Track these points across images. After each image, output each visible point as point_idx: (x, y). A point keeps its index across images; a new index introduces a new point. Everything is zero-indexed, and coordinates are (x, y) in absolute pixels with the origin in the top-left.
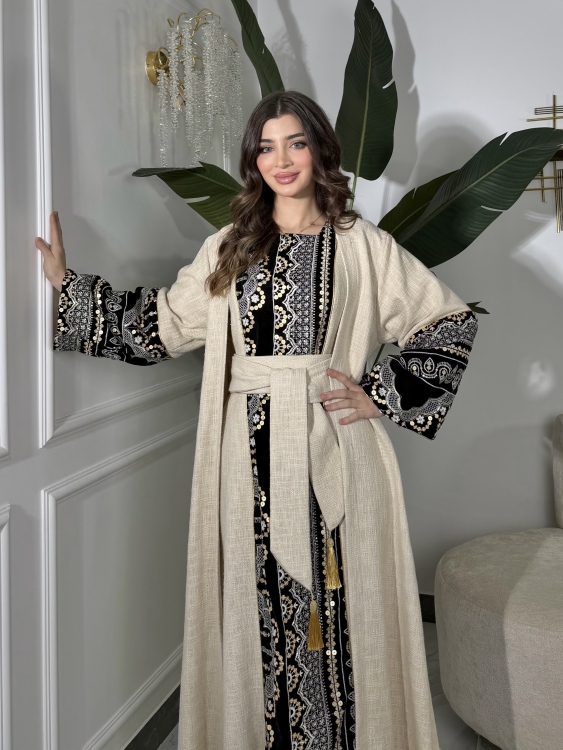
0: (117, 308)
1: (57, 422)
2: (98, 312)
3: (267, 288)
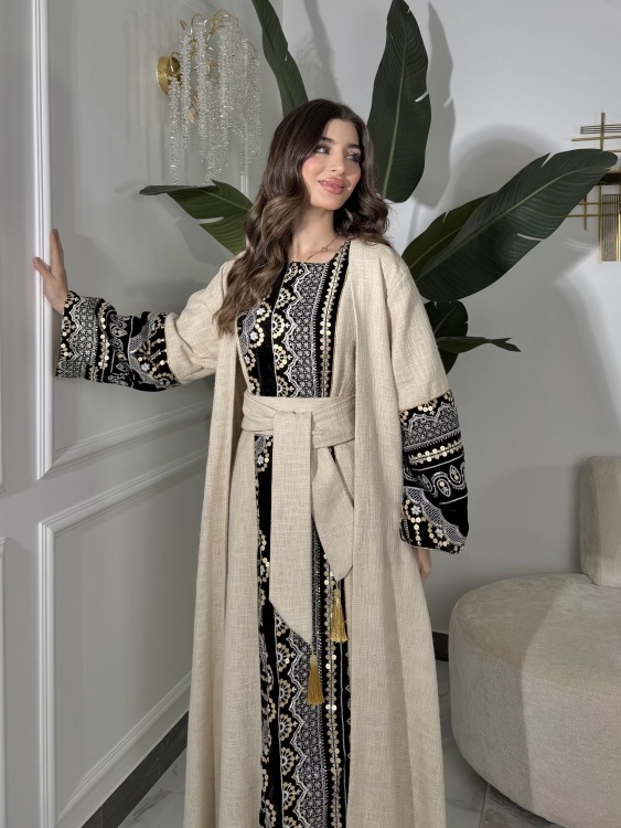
0: (122, 333)
1: (56, 452)
2: (103, 337)
3: (266, 325)
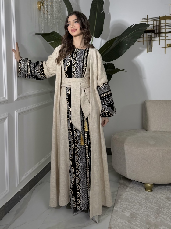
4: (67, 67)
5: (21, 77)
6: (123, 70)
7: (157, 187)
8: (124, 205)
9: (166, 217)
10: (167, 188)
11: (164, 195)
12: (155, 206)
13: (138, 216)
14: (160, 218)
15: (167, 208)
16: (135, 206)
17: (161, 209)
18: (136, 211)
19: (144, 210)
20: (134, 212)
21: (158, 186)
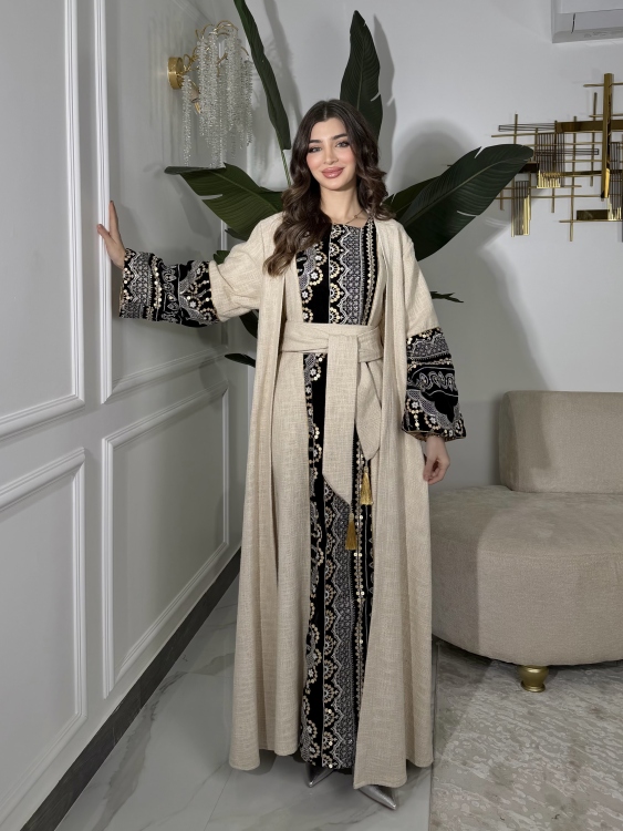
4: (313, 287)
5: (129, 316)
6: (447, 297)
7: (555, 675)
8: (465, 740)
9: (600, 774)
10: (586, 675)
11: (582, 700)
12: (561, 739)
13: (514, 776)
14: (585, 777)
15: (598, 743)
16: (500, 744)
17: (583, 747)
18: (508, 760)
19: (530, 754)
20: (501, 765)
21: (559, 673)
